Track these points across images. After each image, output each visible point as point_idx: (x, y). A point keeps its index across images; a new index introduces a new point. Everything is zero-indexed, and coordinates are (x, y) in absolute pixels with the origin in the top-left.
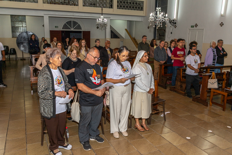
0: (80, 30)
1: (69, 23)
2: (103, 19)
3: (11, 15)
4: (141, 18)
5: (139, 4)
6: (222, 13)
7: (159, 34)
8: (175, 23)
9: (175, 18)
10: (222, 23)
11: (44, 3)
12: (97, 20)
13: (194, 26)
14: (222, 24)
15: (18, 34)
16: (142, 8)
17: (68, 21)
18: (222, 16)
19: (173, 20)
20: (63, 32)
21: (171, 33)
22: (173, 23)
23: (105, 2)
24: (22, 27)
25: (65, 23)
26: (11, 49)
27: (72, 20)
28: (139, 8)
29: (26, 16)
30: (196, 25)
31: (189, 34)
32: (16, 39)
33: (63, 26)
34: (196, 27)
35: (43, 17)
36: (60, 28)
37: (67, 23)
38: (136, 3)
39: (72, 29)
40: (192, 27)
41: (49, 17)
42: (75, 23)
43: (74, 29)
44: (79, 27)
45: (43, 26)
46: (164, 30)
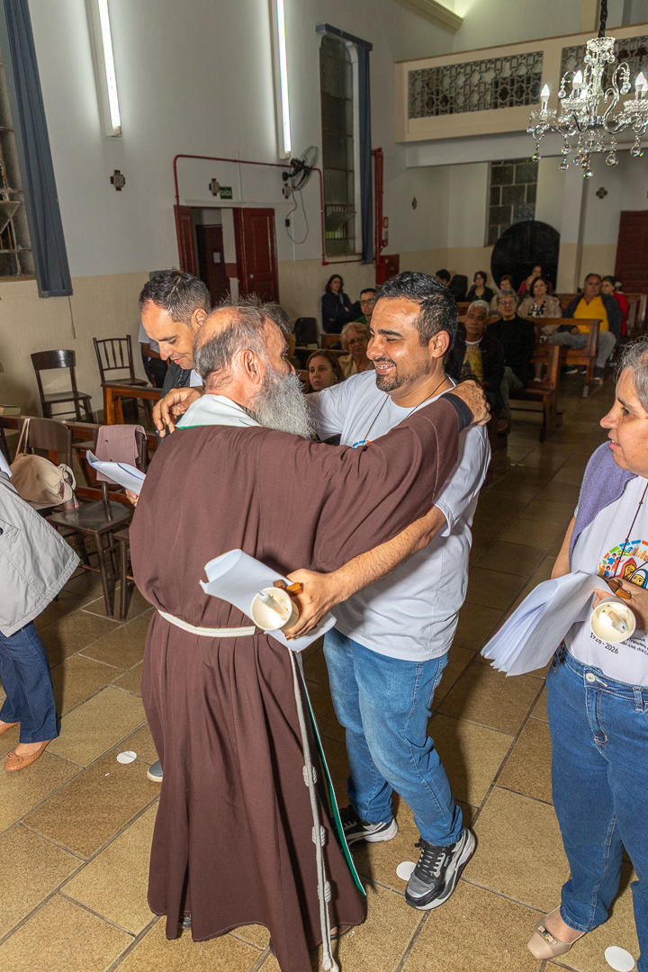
3: (492, 162)
45: (598, 194)
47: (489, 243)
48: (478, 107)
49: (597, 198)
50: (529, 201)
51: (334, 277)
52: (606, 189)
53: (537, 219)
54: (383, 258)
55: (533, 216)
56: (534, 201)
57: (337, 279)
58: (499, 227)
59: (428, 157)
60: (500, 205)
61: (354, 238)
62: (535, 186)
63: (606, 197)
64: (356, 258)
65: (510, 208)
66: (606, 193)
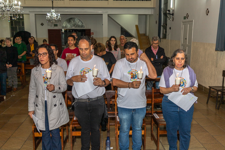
0: (83, 28)
4: (150, 10)
8: (173, 14)
9: (171, 7)
10: (208, 9)
13: (186, 18)
14: (208, 12)
17: (68, 18)
19: (169, 10)
21: (170, 28)
27: (73, 17)
29: (24, 15)
31: (182, 28)
32: (13, 39)
34: (187, 18)
35: (29, 14)
40: (185, 18)
41: (35, 14)
43: (75, 27)
45: (41, 24)
46: (166, 25)
47: (12, 36)
49: (41, 26)
50: (22, 25)
52: (43, 23)
53: (25, 30)
55: (24, 30)
56: (24, 25)
58: (14, 32)
60: (14, 26)
62: (24, 21)
63: (43, 25)
65: (17, 27)
66: (43, 24)
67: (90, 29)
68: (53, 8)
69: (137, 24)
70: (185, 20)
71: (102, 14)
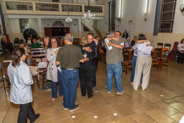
0: (63, 27)
1: (56, 22)
2: (69, 19)
3: (19, 19)
4: (101, 17)
5: (99, 8)
6: (146, 12)
7: (112, 28)
8: (120, 20)
9: (120, 16)
10: (146, 19)
11: (37, 10)
12: (66, 20)
13: (131, 22)
14: (146, 20)
15: (24, 30)
16: (101, 11)
17: (55, 21)
18: (145, 14)
19: (119, 18)
20: (52, 28)
21: (118, 27)
22: (119, 20)
23: (76, 8)
24: (27, 26)
25: (54, 22)
26: (20, 40)
27: (58, 20)
28: (99, 11)
29: (29, 19)
30: (132, 21)
31: (128, 26)
32: (23, 33)
33: (52, 24)
35: (37, 19)
36: (51, 26)
37: (55, 22)
38: (97, 8)
39: (58, 26)
40: (129, 22)
41: (41, 19)
42: (60, 22)
43: (60, 26)
44: (63, 25)
46: (115, 25)
47: (21, 32)
48: (15, 9)
51: (3, 38)
54: (7, 35)
57: (4, 39)
59: (10, 17)
60: (22, 26)
61: (1, 31)
64: (3, 35)
67: (69, 27)
68: (69, 16)
69: (93, 24)
70: (129, 23)
71: (78, 19)
